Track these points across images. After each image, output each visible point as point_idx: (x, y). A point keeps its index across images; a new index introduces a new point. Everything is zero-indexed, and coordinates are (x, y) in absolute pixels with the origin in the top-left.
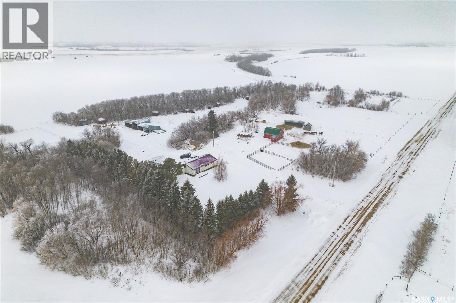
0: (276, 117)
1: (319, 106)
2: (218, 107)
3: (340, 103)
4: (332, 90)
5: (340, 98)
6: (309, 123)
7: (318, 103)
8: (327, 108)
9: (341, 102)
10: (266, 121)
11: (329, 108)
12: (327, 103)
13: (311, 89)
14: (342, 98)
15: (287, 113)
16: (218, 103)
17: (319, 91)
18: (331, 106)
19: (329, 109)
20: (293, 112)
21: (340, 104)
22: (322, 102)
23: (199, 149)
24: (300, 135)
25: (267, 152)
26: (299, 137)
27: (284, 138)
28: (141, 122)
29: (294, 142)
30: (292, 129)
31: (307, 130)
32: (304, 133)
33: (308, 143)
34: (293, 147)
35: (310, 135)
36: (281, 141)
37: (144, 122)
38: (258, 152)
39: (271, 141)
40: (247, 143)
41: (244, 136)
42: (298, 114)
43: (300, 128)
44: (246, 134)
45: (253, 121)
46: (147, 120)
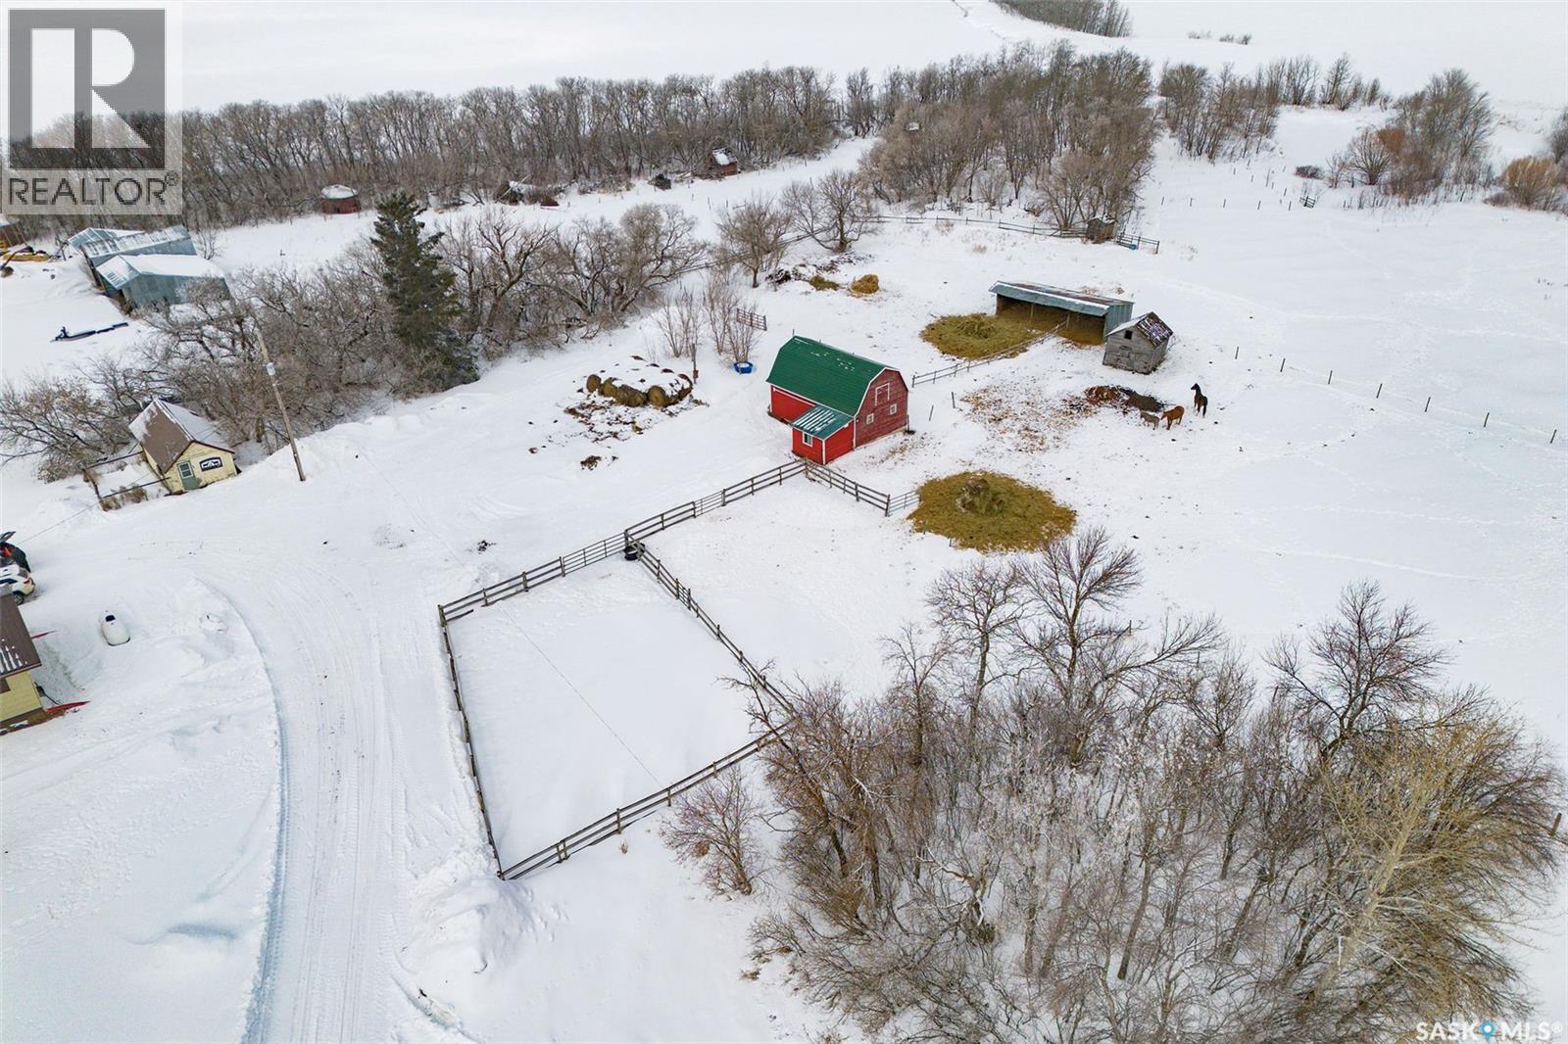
0: (978, 256)
1: (1299, 194)
2: (720, 177)
3: (1445, 180)
4: (1417, 101)
5: (1455, 150)
6: (1152, 316)
7: (1302, 172)
8: (1347, 206)
9: (1452, 169)
10: (880, 284)
11: (1361, 206)
12: (1357, 177)
13: (1299, 99)
14: (1467, 151)
15: (1066, 229)
16: (722, 158)
17: (1343, 109)
18: (1380, 198)
19: (1356, 216)
20: (1103, 230)
21: (1442, 191)
22: (1326, 168)
23: (180, 493)
24: (1050, 412)
25: (658, 571)
26: (1027, 429)
27: (912, 427)
28: (122, 250)
29: (966, 473)
30: (1025, 351)
31: (1126, 369)
32: (1084, 396)
33: (1062, 496)
34: (919, 530)
35: (1125, 413)
36: (862, 462)
37: (149, 248)
38: (585, 558)
39: (793, 452)
40: (582, 463)
41: (623, 395)
42: (1135, 242)
43: (1088, 347)
44: (642, 381)
45: (798, 276)
46: (174, 239)
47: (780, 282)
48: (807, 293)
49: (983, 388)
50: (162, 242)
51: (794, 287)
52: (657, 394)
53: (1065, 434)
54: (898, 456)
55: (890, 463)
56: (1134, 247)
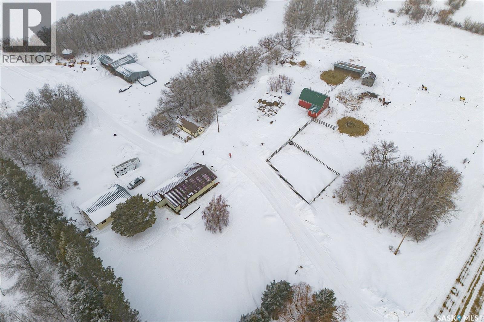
2: (241, 17)
7: (390, 11)
8: (403, 24)
10: (306, 63)
11: (406, 24)
15: (340, 38)
16: (241, 12)
18: (410, 21)
20: (350, 39)
22: (396, 10)
23: (196, 137)
24: (355, 99)
25: (299, 147)
26: (352, 104)
27: (330, 106)
28: (120, 64)
29: (345, 118)
30: (344, 81)
31: (367, 85)
32: (361, 95)
33: (365, 122)
34: (341, 133)
35: (370, 99)
36: (323, 116)
37: (125, 63)
38: (284, 146)
39: (308, 115)
40: (270, 123)
41: (269, 104)
42: (358, 43)
43: (357, 79)
44: (272, 100)
45: (287, 62)
46: (130, 60)
47: (283, 64)
48: (290, 67)
49: (339, 93)
50: (128, 61)
51: (286, 64)
52: (276, 103)
53: (360, 105)
54: (329, 114)
55: (328, 116)
56: (357, 44)
